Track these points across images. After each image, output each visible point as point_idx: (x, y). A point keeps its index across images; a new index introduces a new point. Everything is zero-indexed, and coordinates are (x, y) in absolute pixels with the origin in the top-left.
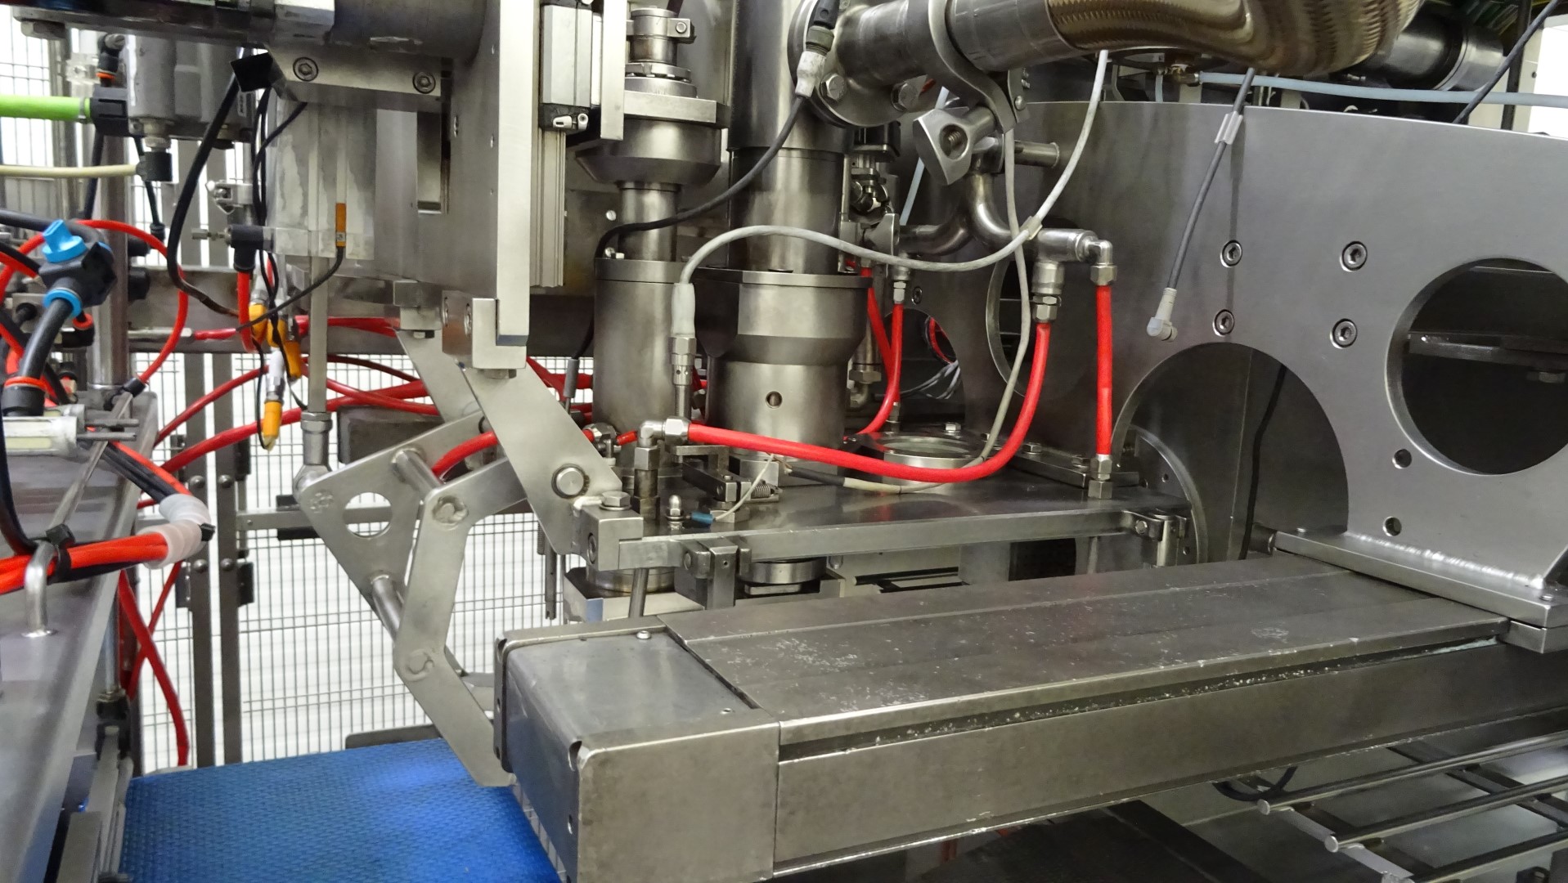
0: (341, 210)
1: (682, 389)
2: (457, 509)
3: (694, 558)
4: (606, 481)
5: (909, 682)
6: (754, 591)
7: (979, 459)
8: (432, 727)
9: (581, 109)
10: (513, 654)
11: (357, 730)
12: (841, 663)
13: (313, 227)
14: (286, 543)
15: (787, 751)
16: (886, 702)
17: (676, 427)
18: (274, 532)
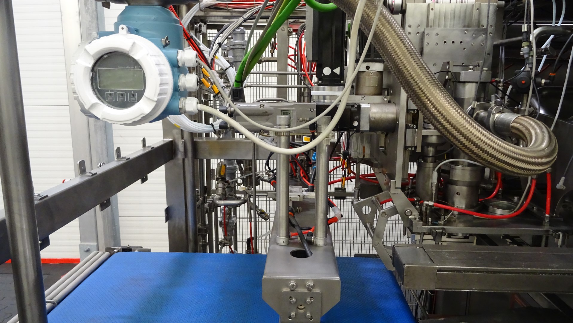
0: (364, 148)
1: (434, 194)
2: (386, 215)
3: (433, 232)
4: (416, 213)
5: (464, 263)
6: (452, 237)
7: (513, 212)
8: (378, 255)
9: (413, 147)
10: (396, 248)
11: (357, 253)
12: (453, 258)
13: (358, 152)
14: (336, 200)
15: (438, 271)
16: (457, 266)
17: (431, 203)
18: (334, 197)
